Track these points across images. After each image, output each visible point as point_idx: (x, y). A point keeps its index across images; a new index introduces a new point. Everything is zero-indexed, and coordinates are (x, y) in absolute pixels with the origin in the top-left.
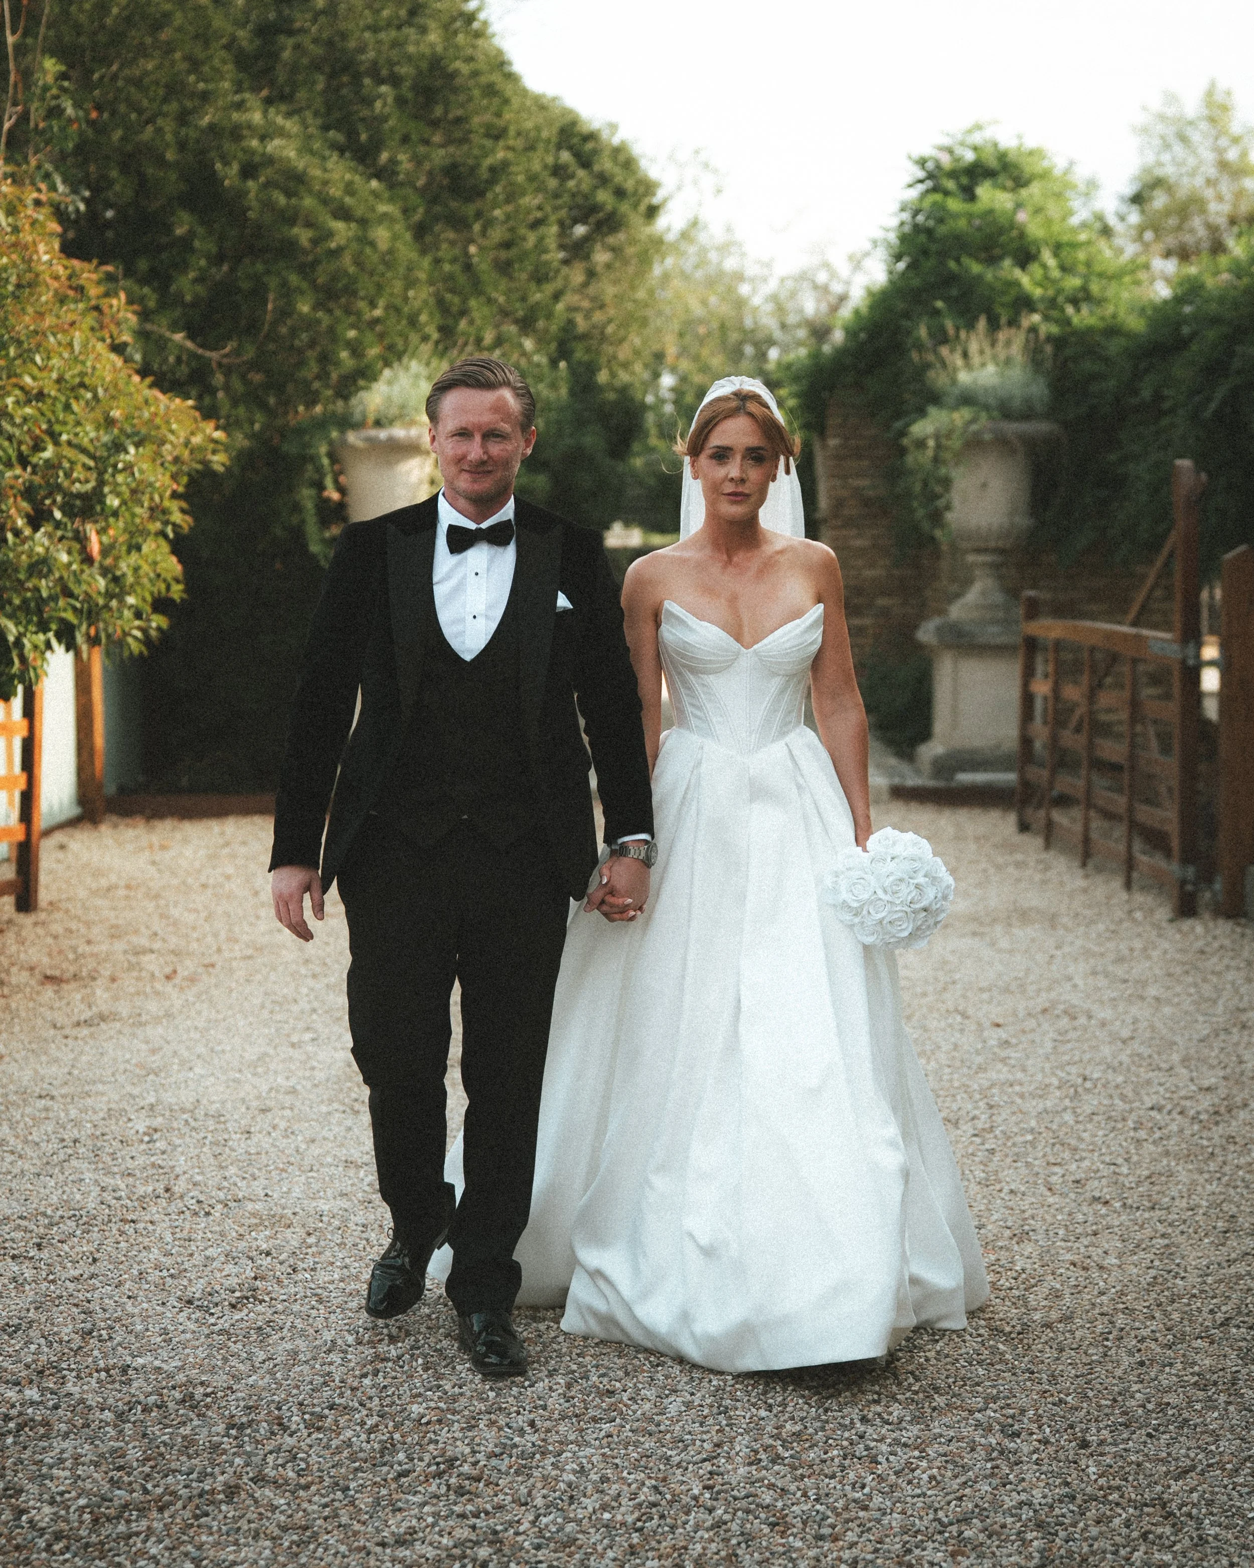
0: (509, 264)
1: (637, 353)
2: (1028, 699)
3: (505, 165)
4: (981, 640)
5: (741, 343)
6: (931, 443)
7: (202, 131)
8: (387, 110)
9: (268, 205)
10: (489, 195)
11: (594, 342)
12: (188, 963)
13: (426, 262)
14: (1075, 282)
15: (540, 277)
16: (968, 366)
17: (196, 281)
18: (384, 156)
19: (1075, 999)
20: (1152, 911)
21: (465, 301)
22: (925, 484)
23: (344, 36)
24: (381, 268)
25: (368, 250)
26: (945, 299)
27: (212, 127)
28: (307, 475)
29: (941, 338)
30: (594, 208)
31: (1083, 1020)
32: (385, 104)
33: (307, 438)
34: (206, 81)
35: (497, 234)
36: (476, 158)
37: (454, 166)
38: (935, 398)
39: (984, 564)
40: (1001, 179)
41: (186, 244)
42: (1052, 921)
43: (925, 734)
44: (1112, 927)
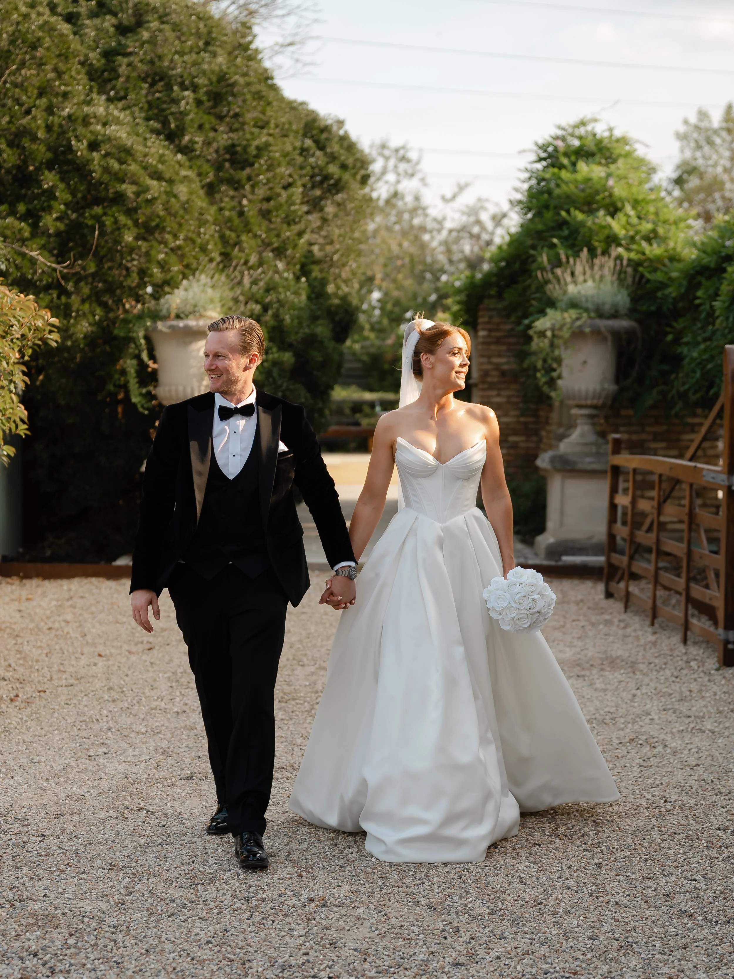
0: (269, 212)
1: (354, 273)
2: (613, 507)
3: (267, 145)
4: (580, 466)
5: (423, 272)
6: (549, 334)
7: (64, 119)
8: (188, 107)
9: (106, 170)
10: (256, 165)
11: (325, 266)
12: (28, 689)
13: (213, 210)
14: (646, 226)
15: (289, 221)
16: (575, 282)
17: (58, 219)
18: (187, 138)
19: (653, 730)
20: (703, 662)
21: (238, 236)
22: (545, 361)
23: (160, 58)
24: (181, 212)
25: (173, 200)
26: (559, 238)
27: (70, 116)
28: (131, 351)
29: (557, 263)
30: (326, 177)
31: (660, 749)
32: (187, 103)
33: (131, 325)
34: (65, 85)
35: (261, 192)
36: (248, 140)
37: (233, 146)
38: (552, 303)
39: (583, 416)
40: (598, 157)
41: (50, 194)
42: (633, 666)
43: (541, 529)
44: (675, 674)
